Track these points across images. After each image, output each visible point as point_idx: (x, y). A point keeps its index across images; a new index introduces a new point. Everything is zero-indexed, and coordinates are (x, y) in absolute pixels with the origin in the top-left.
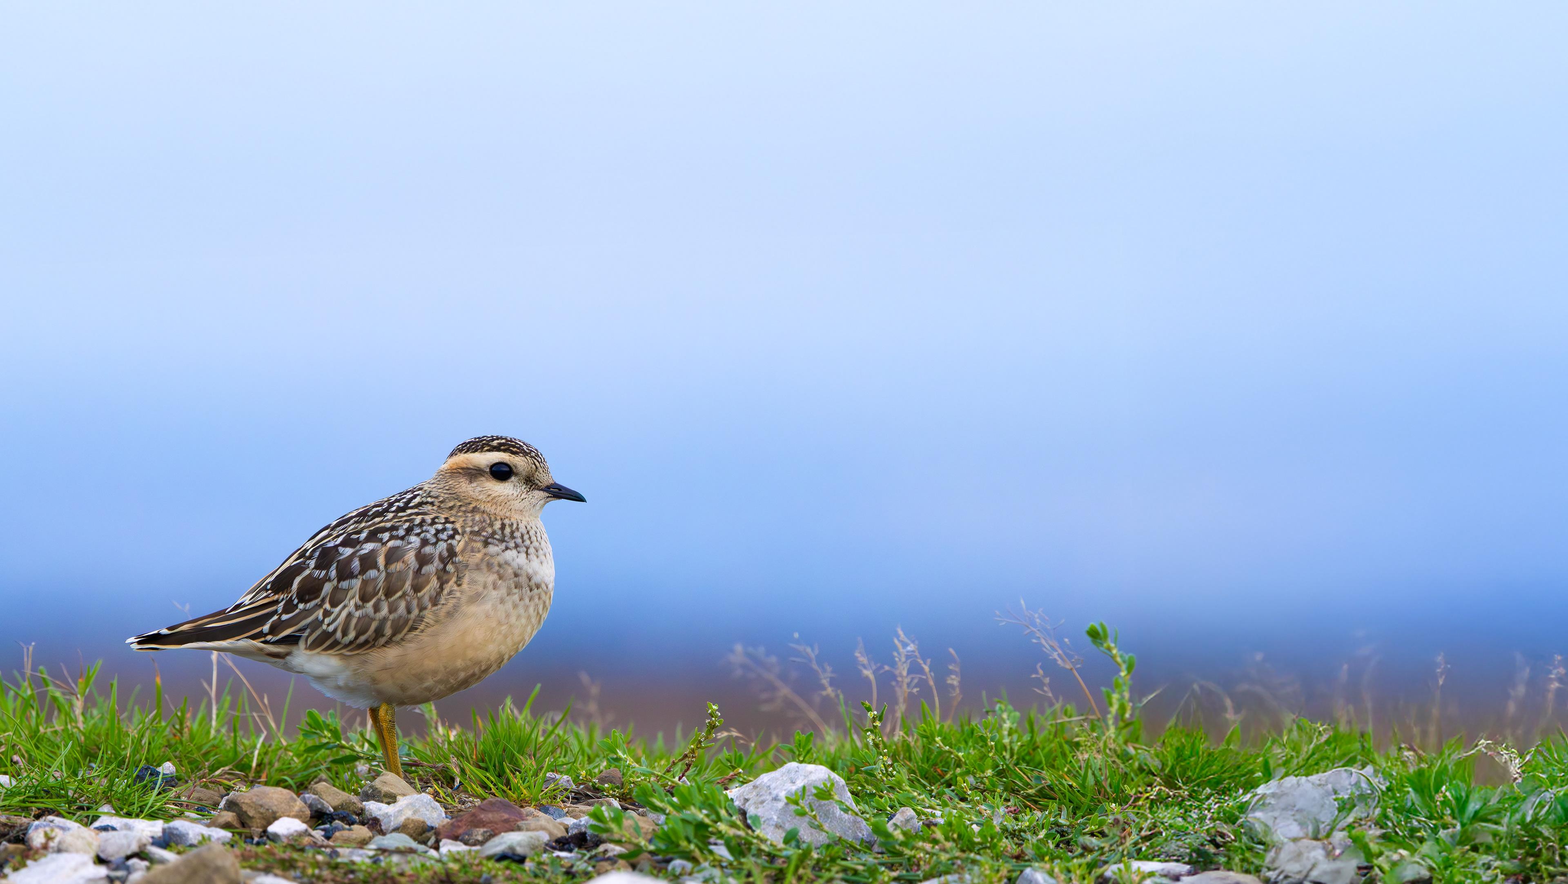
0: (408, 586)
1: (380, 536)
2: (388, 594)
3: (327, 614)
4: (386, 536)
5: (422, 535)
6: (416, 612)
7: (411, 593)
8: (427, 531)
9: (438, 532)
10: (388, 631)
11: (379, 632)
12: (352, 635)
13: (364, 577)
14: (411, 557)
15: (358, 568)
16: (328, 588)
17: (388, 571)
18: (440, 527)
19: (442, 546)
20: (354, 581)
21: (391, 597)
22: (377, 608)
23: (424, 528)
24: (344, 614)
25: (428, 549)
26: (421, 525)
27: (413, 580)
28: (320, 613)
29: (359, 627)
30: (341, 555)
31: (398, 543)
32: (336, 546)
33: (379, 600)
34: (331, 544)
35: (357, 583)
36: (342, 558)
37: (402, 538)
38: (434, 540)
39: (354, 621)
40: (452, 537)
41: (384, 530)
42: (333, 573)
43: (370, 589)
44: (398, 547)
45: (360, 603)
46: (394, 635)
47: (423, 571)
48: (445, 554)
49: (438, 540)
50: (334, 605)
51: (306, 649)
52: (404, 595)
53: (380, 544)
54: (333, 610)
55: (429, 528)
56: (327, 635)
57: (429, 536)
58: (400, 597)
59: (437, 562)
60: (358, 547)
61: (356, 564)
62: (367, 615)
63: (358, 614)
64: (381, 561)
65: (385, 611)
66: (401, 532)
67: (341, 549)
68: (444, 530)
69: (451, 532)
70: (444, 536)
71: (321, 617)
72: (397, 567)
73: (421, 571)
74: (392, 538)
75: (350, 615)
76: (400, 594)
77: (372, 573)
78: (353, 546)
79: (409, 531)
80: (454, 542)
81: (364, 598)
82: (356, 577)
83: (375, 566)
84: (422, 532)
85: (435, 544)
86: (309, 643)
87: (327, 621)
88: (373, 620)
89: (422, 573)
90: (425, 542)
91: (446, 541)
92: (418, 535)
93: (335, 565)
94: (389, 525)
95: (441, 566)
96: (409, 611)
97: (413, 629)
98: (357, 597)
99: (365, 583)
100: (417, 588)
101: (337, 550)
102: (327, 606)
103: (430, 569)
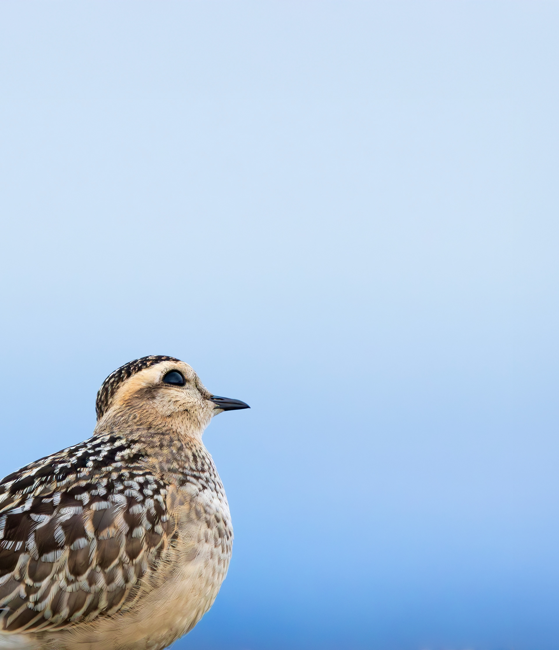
0: (123, 551)
1: (78, 497)
2: (104, 563)
3: (30, 590)
4: (85, 497)
5: (127, 492)
6: (133, 579)
7: (127, 559)
8: (130, 487)
9: (143, 486)
10: (103, 604)
11: (93, 607)
12: (65, 612)
13: (72, 547)
14: (120, 520)
15: (63, 539)
16: (23, 560)
17: (100, 538)
18: (141, 479)
19: (150, 503)
20: (59, 552)
21: (107, 567)
22: (92, 581)
23: (126, 483)
24: (54, 590)
25: (137, 509)
26: (120, 479)
27: (127, 545)
28: (21, 589)
29: (72, 602)
30: (37, 523)
31: (103, 505)
32: (27, 513)
33: (94, 571)
34: (18, 511)
35: (63, 555)
36: (38, 527)
37: (105, 498)
38: (140, 498)
39: (66, 597)
40: (156, 492)
41: (81, 490)
42: (31, 544)
43: (80, 558)
44: (105, 510)
45: (72, 577)
46: (110, 607)
47: (134, 535)
48: (153, 511)
49: (145, 497)
50: (37, 578)
51: (5, 628)
52: (121, 563)
53: (80, 508)
54: (37, 585)
55: (131, 482)
56: (31, 613)
57: (135, 493)
58: (117, 566)
59: (145, 521)
60: (55, 513)
61: (59, 533)
62: (81, 589)
63: (69, 589)
64: (89, 527)
65: (101, 581)
66: (102, 491)
67: (34, 517)
68: (147, 483)
69: (155, 486)
70: (148, 492)
71: (23, 594)
72: (109, 532)
73: (132, 534)
74: (94, 499)
75: (61, 591)
76: (116, 561)
77: (82, 542)
78: (50, 513)
79: (110, 487)
80: (160, 498)
81: (76, 571)
82: (62, 548)
83: (84, 534)
84: (126, 488)
85: (143, 502)
86: (8, 622)
87: (32, 598)
88: (88, 593)
89: (133, 536)
90: (131, 501)
91: (152, 497)
92: (122, 492)
93: (33, 536)
94: (83, 483)
95: (150, 526)
96: (127, 580)
97: (131, 597)
98: (67, 569)
99: (73, 553)
100: (133, 555)
101: (30, 518)
102: (29, 581)
103: (141, 531)
